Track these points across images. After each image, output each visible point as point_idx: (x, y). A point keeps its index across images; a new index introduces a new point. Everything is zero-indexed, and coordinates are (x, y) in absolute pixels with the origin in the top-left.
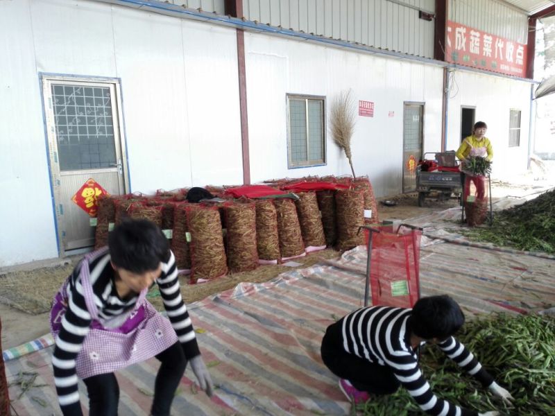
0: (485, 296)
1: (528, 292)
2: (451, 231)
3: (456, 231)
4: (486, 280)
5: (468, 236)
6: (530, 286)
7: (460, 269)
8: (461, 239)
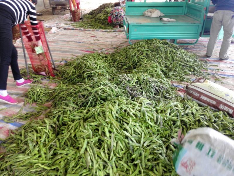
0: (80, 49)
1: (96, 45)
2: (67, 24)
3: (69, 24)
4: (80, 42)
5: (74, 26)
6: (96, 43)
7: (70, 40)
8: (71, 27)
